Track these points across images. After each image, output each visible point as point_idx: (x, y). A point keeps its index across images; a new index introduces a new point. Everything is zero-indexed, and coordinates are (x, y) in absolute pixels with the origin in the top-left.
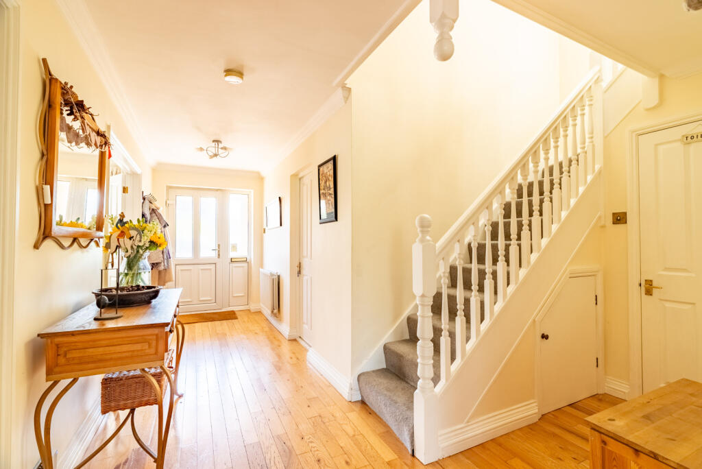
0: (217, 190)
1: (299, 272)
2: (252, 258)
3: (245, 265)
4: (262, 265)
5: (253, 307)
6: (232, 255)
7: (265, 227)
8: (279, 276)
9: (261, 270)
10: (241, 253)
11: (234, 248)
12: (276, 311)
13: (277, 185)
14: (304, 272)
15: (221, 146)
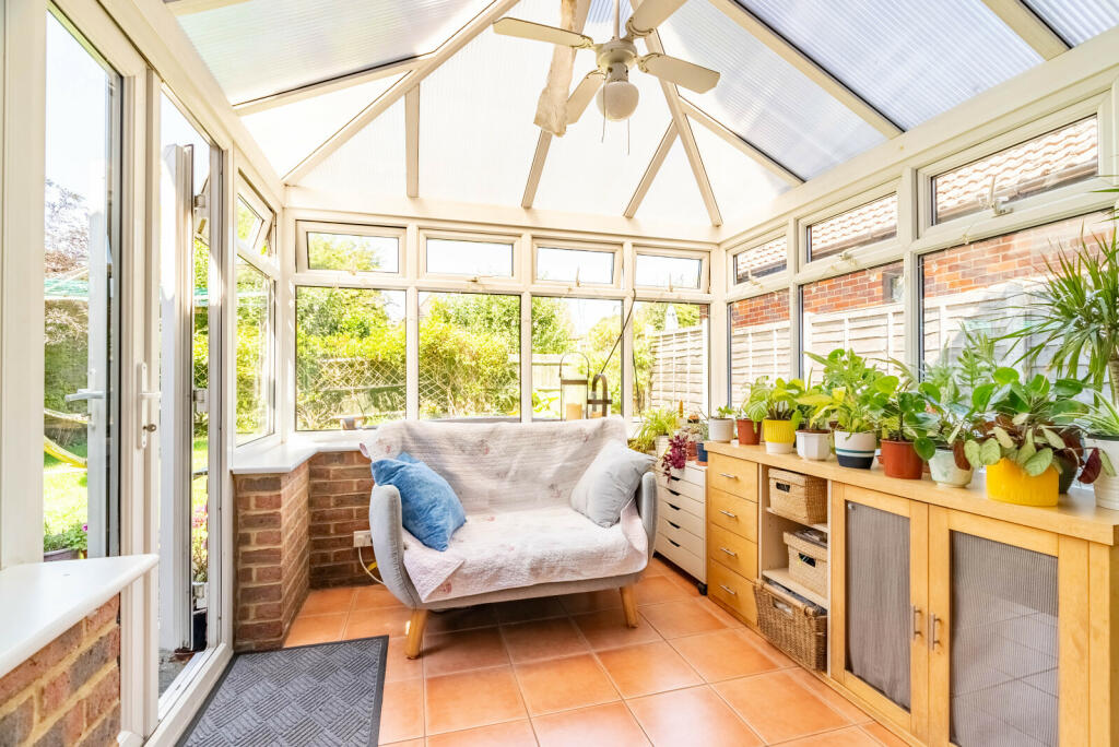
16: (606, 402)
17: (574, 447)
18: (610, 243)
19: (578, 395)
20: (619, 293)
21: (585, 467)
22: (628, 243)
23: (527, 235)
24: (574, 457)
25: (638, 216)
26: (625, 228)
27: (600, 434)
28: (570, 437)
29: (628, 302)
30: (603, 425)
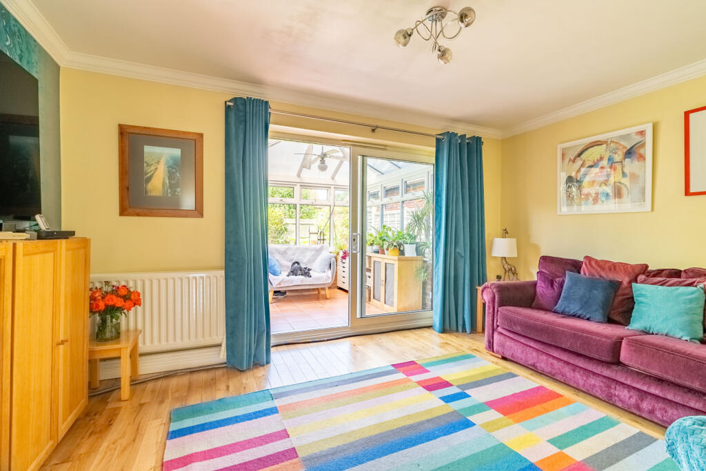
16: (324, 240)
17: (313, 253)
18: (327, 187)
19: (315, 238)
20: (329, 204)
21: (316, 259)
22: (332, 187)
23: (299, 185)
24: (313, 256)
25: (336, 178)
26: (331, 182)
27: (321, 249)
28: (311, 250)
29: (332, 207)
30: (322, 247)
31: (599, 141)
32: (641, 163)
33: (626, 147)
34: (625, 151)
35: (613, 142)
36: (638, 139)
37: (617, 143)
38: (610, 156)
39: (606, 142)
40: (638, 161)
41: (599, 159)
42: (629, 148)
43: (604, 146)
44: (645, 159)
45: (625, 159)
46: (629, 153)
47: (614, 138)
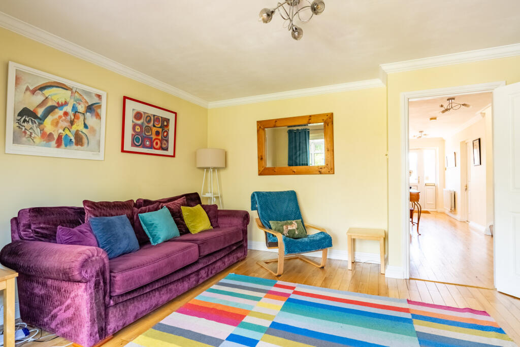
0: (417, 149)
1: (466, 189)
2: (438, 183)
3: (434, 187)
4: (444, 187)
5: (439, 210)
6: (426, 182)
7: (446, 166)
8: (455, 192)
9: (444, 189)
10: (431, 181)
11: (427, 178)
12: (453, 209)
13: (452, 147)
14: (469, 189)
15: (423, 133)
31: (65, 85)
32: (98, 121)
33: (87, 103)
34: (87, 105)
35: (78, 93)
36: (96, 100)
37: (80, 95)
38: (74, 104)
39: (71, 90)
40: (96, 118)
41: (63, 102)
42: (90, 104)
43: (69, 92)
44: (100, 118)
45: (86, 112)
46: (90, 108)
47: (79, 89)
